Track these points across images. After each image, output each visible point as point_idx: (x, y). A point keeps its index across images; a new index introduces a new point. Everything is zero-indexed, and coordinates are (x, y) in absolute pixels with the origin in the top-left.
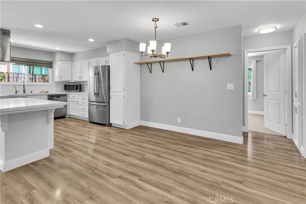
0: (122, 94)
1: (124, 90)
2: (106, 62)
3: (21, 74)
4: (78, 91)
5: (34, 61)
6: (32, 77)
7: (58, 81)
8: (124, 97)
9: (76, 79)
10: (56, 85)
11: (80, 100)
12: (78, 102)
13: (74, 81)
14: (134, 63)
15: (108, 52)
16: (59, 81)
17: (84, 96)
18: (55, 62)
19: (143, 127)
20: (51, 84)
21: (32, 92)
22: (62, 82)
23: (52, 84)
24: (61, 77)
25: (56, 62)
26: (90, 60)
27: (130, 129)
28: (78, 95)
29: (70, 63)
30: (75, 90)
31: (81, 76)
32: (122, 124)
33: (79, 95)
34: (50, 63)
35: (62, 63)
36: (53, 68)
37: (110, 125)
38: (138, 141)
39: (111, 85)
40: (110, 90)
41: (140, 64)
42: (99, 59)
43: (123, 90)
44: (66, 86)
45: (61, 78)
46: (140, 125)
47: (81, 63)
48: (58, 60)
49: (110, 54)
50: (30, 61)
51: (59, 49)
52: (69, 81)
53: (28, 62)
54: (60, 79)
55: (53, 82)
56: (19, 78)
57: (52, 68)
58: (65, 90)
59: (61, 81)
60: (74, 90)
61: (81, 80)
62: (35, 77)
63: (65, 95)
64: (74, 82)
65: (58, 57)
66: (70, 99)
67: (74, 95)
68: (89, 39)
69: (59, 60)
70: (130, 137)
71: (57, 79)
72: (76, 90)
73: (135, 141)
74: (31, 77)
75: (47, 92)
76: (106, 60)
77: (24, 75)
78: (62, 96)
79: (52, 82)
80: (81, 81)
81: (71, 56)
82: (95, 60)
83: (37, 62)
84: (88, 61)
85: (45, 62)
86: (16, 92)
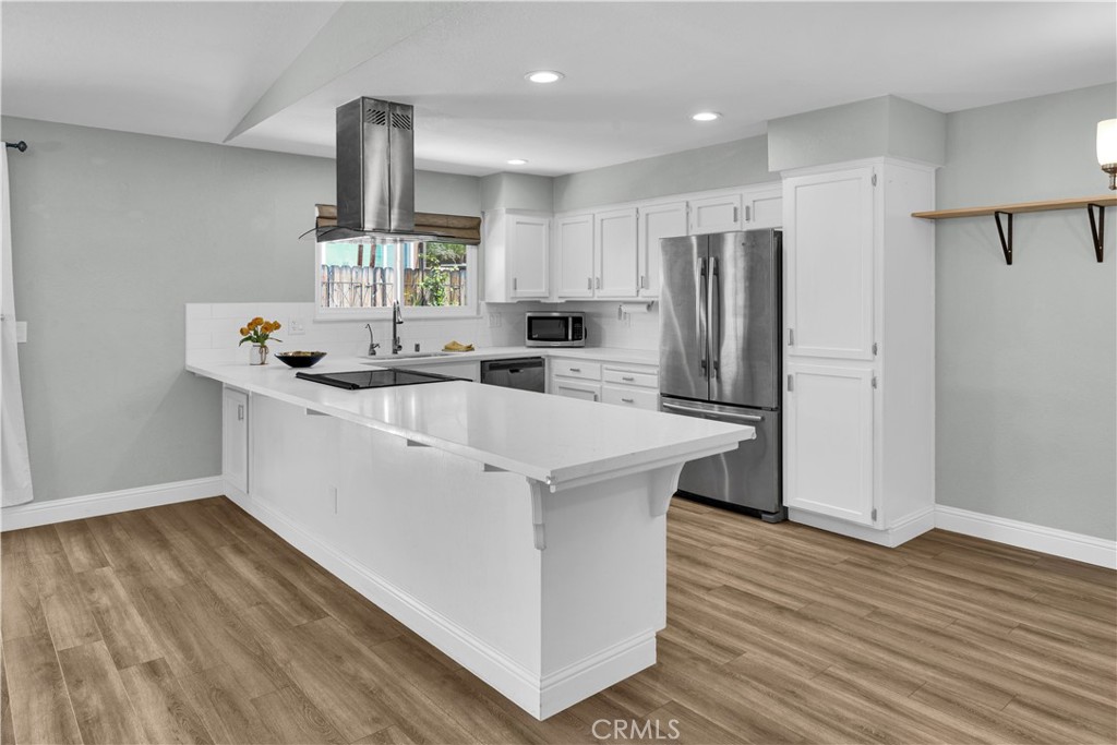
0: (865, 371)
1: (875, 352)
2: (742, 214)
3: (341, 269)
4: (582, 342)
5: (423, 221)
6: (375, 281)
7: (503, 301)
8: (874, 385)
9: (568, 289)
10: (494, 315)
11: (606, 386)
12: (597, 393)
13: (563, 301)
14: (913, 215)
15: (772, 167)
16: (510, 301)
17: (633, 369)
18: (487, 218)
19: (962, 540)
20: (475, 314)
21: (417, 348)
23: (478, 311)
24: (515, 280)
25: (492, 221)
26: (645, 206)
27: (901, 545)
28: (598, 365)
29: (545, 221)
30: (570, 337)
31: (598, 275)
32: (867, 521)
33: (605, 366)
34: (468, 224)
35: (518, 223)
36: (480, 244)
37: (782, 516)
38: (1021, 627)
39: (788, 324)
40: (787, 350)
41: (936, 219)
42: (696, 199)
43: (870, 350)
44: (533, 321)
45: (516, 288)
46: (935, 530)
47: (598, 222)
48: (503, 210)
49: (782, 174)
51: (523, 162)
52: (543, 301)
54: (511, 293)
55: (483, 303)
57: (477, 244)
58: (530, 338)
59: (515, 301)
60: (566, 339)
61: (598, 295)
62: (384, 281)
63: (538, 362)
64: (561, 304)
65: (507, 196)
66: (555, 380)
67: (576, 365)
68: (696, 113)
69: (510, 211)
70: (950, 594)
71: (499, 292)
72: (573, 339)
73: (1013, 628)
74: (371, 283)
75: (473, 348)
76: (737, 204)
77: (349, 271)
79: (478, 305)
80: (596, 299)
81: (549, 189)
82: (678, 202)
83: (432, 221)
84: (635, 211)
85: (456, 223)
86: (372, 347)
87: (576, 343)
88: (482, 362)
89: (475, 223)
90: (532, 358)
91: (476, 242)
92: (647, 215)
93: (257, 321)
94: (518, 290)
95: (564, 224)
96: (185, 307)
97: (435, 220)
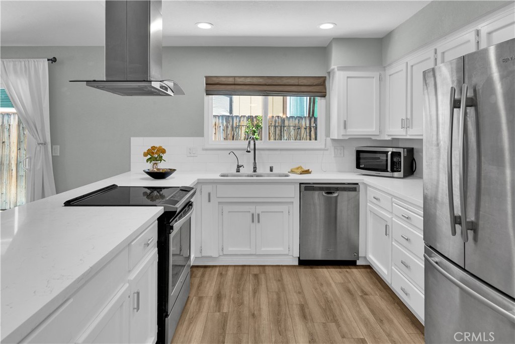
4: (401, 174)
5: (279, 82)
7: (336, 138)
9: (392, 129)
10: (335, 148)
12: (389, 223)
13: (389, 138)
16: (341, 138)
17: (411, 208)
18: (331, 76)
20: (322, 147)
21: (271, 170)
22: (349, 139)
23: (325, 145)
24: (345, 122)
25: (333, 78)
26: (442, 45)
29: (376, 74)
30: (389, 169)
31: (409, 117)
33: (394, 199)
34: (316, 82)
35: (348, 77)
36: (327, 96)
42: (487, 24)
44: (362, 155)
45: (345, 128)
47: (410, 67)
48: (336, 68)
50: (270, 81)
52: (374, 138)
53: (266, 85)
54: (342, 132)
55: (329, 139)
56: (285, 128)
57: (324, 96)
58: (358, 167)
59: (347, 138)
60: (386, 170)
63: (353, 188)
65: (337, 58)
66: (368, 204)
67: (378, 194)
69: (341, 69)
71: (335, 132)
72: (393, 171)
75: (307, 172)
78: (344, 189)
79: (326, 140)
80: (408, 137)
83: (285, 81)
84: (433, 51)
85: (305, 82)
86: (239, 167)
87: (396, 174)
88: (300, 184)
89: (321, 80)
90: (349, 184)
91: (323, 95)
92: (443, 53)
93: (153, 148)
94: (348, 130)
95: (390, 75)
96: (130, 139)
97: (287, 81)
